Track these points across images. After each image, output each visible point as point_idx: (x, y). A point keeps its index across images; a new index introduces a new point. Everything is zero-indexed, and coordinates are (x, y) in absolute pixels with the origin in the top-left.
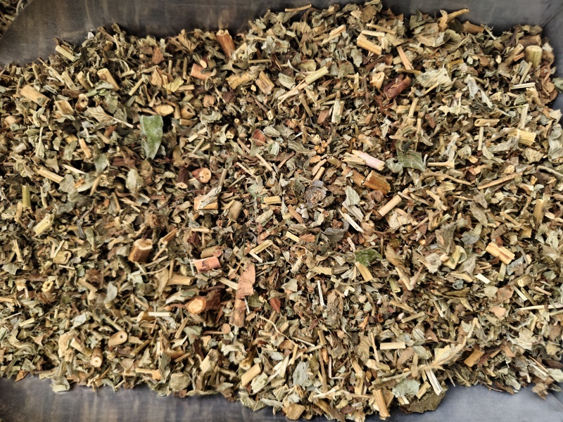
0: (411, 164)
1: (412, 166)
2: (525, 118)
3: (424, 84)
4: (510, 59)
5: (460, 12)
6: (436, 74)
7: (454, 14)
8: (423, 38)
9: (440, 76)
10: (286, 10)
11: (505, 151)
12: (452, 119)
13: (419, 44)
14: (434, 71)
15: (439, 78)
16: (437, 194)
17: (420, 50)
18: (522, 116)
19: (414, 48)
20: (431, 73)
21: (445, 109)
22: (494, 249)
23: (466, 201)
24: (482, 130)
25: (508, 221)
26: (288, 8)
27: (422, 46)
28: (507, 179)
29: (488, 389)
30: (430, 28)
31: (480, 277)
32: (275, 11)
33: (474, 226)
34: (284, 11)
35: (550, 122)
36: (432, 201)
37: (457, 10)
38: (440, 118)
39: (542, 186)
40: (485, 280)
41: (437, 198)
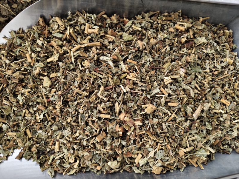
0: (197, 70)
1: (197, 71)
2: (228, 55)
3: (196, 42)
4: (219, 35)
5: (207, 18)
6: (201, 39)
7: (205, 18)
8: (196, 26)
9: (203, 40)
10: (150, 12)
11: (224, 66)
12: (207, 55)
13: (195, 28)
14: (200, 38)
15: (202, 40)
16: (205, 82)
17: (196, 31)
18: (227, 55)
19: (193, 29)
20: (199, 39)
21: (205, 51)
22: (223, 101)
23: (213, 84)
24: (216, 59)
25: (227, 90)
26: (151, 11)
27: (196, 29)
28: (225, 76)
29: (221, 153)
30: (197, 23)
31: (221, 111)
32: (146, 13)
33: (217, 93)
34: (149, 12)
35: (234, 57)
36: (204, 84)
37: (206, 17)
38: (203, 54)
39: (236, 78)
40: (223, 112)
41: (205, 83)
